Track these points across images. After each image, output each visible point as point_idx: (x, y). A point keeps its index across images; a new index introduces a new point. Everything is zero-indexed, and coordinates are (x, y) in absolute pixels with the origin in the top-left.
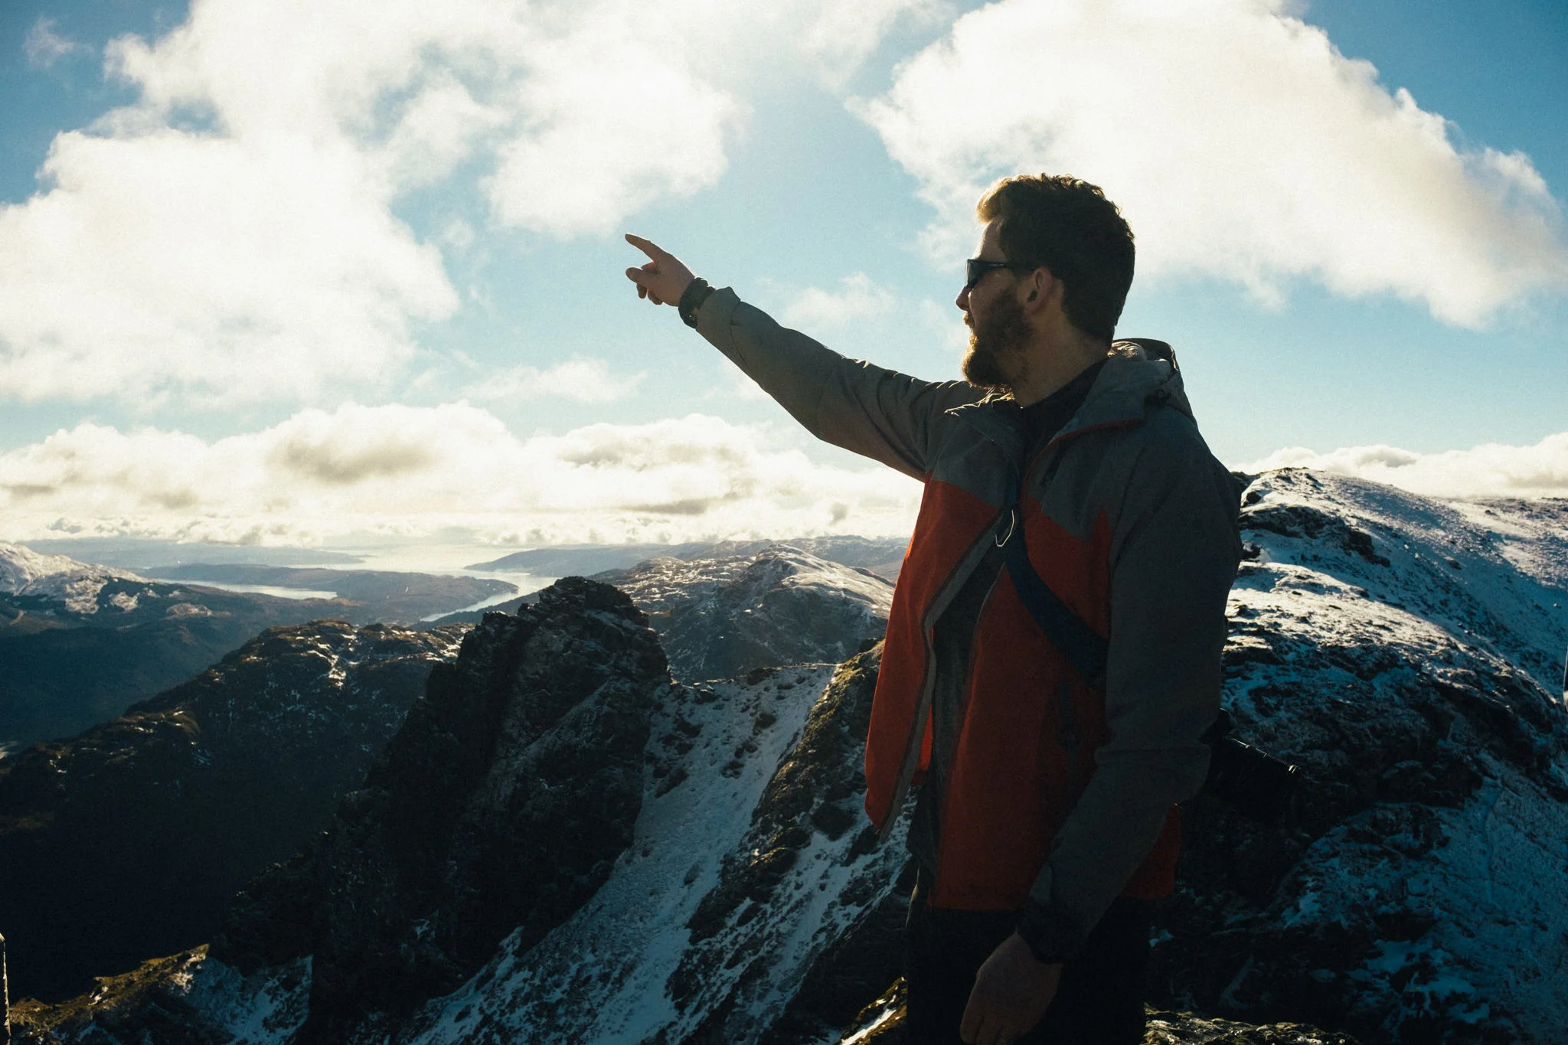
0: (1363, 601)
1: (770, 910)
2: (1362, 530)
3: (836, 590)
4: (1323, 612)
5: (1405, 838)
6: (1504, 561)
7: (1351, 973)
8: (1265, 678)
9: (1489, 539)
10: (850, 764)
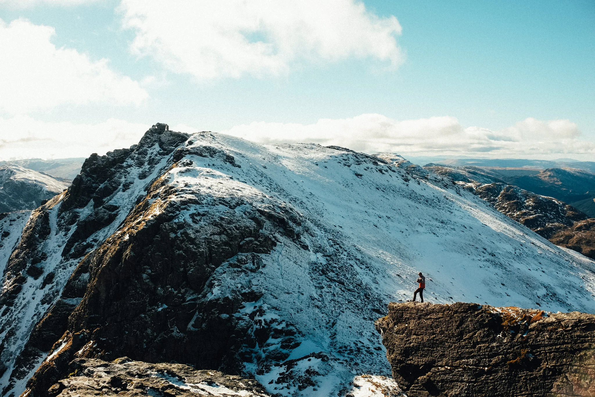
0: (231, 180)
1: (14, 309)
2: (231, 155)
3: (32, 180)
4: (216, 185)
5: (250, 265)
6: (283, 165)
7: (234, 315)
8: (195, 210)
9: (276, 158)
10: (40, 250)
